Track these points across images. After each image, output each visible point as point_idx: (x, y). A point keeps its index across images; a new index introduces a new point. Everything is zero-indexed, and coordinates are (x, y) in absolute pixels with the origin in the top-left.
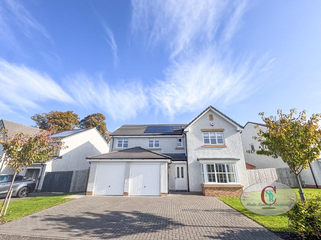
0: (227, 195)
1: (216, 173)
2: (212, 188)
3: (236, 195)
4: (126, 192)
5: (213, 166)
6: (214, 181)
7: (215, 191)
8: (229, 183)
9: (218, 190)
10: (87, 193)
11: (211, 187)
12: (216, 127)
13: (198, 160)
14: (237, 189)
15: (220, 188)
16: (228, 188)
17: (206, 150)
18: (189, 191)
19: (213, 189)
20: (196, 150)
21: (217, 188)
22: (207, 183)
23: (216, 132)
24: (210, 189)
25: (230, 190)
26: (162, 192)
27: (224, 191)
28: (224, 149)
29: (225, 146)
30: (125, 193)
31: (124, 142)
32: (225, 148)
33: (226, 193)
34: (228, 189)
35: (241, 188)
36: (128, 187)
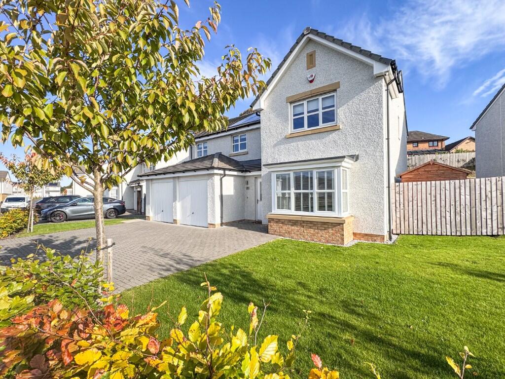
0: (307, 237)
3: (326, 238)
6: (288, 207)
7: (285, 227)
8: (316, 213)
9: (292, 225)
11: (279, 220)
12: (319, 82)
14: (330, 226)
15: (294, 222)
16: (311, 222)
17: (294, 144)
19: (282, 223)
20: (275, 146)
21: (290, 221)
22: (276, 211)
23: (320, 98)
24: (277, 222)
25: (314, 228)
26: (209, 222)
27: (303, 229)
28: (334, 135)
30: (174, 220)
31: (204, 148)
32: (336, 132)
33: (305, 231)
34: (310, 225)
35: (339, 224)
36: (176, 213)
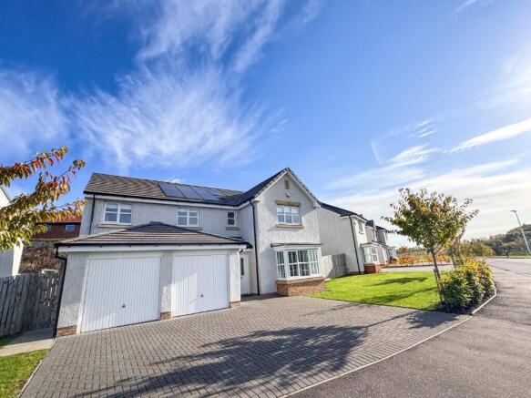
1: (298, 263)
2: (296, 285)
3: (319, 290)
4: (165, 311)
5: (294, 253)
6: (296, 274)
7: (298, 289)
8: (312, 276)
9: (302, 287)
10: (59, 332)
12: (293, 200)
13: (272, 246)
14: (319, 283)
17: (281, 232)
18: (258, 294)
20: (269, 231)
22: (289, 278)
23: (292, 207)
24: (293, 286)
25: (313, 285)
26: (232, 300)
28: (301, 231)
29: (301, 227)
30: (162, 314)
31: (122, 210)
32: (303, 229)
34: (311, 284)
35: (323, 280)
36: (169, 301)
